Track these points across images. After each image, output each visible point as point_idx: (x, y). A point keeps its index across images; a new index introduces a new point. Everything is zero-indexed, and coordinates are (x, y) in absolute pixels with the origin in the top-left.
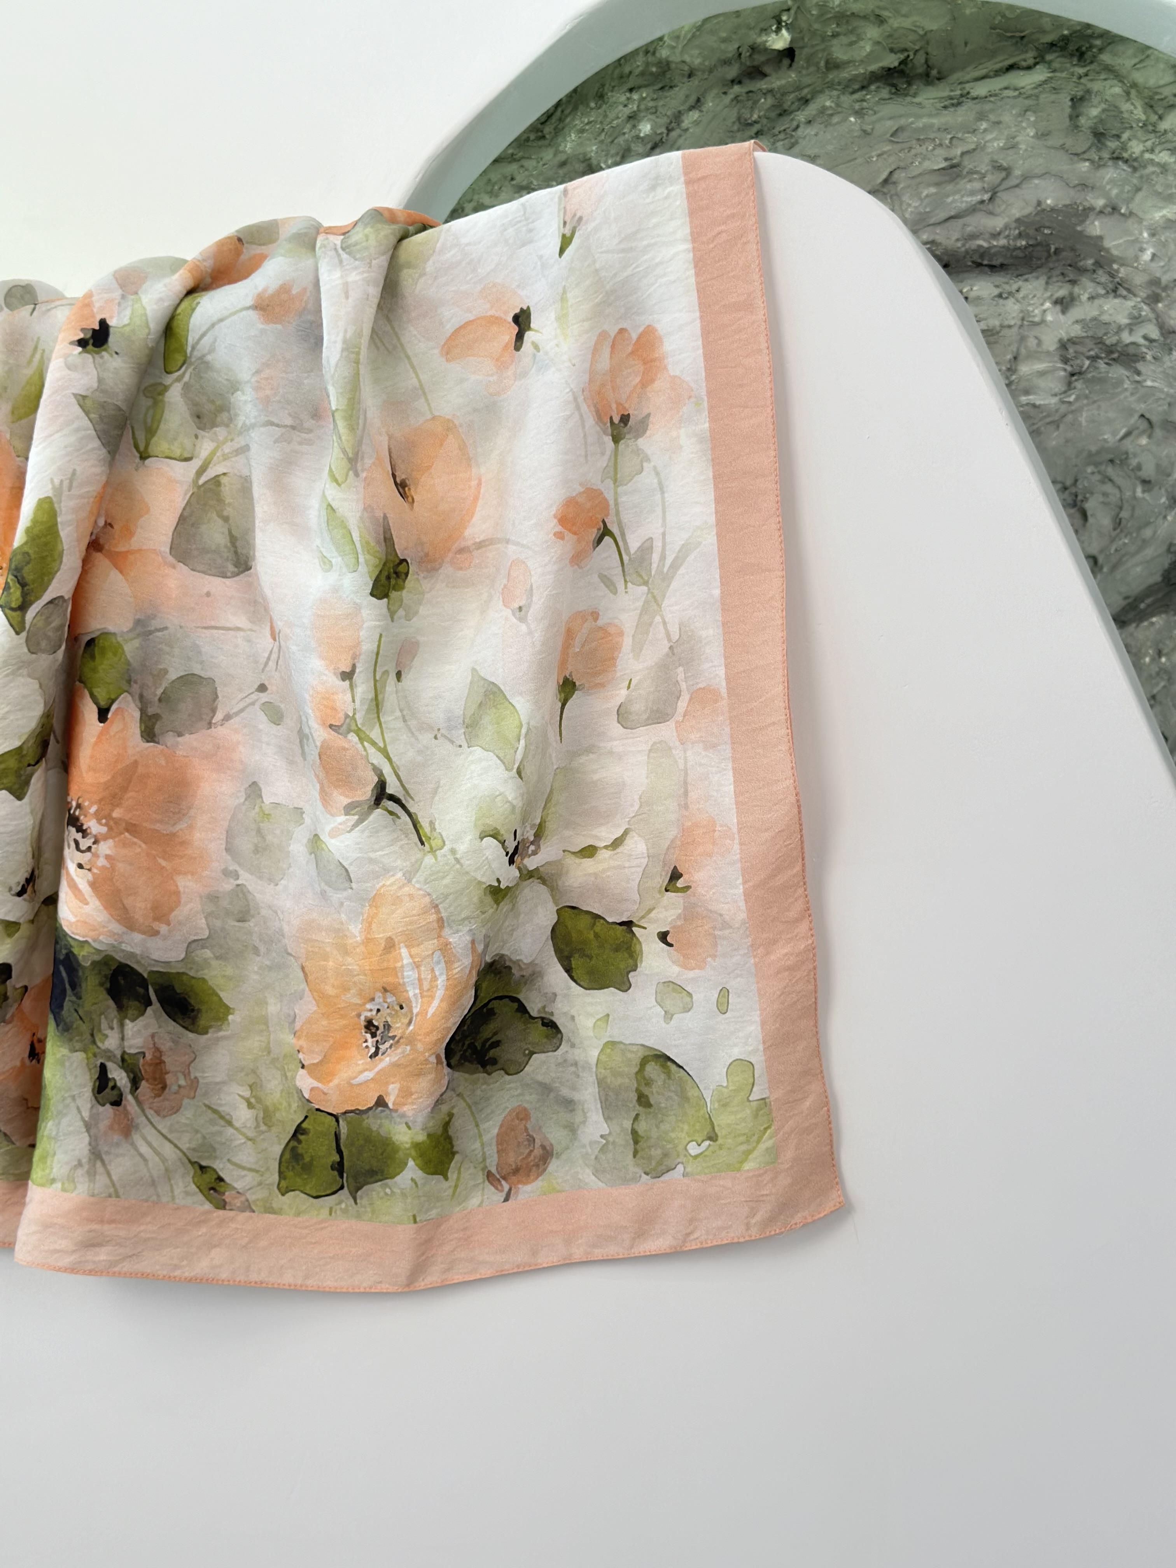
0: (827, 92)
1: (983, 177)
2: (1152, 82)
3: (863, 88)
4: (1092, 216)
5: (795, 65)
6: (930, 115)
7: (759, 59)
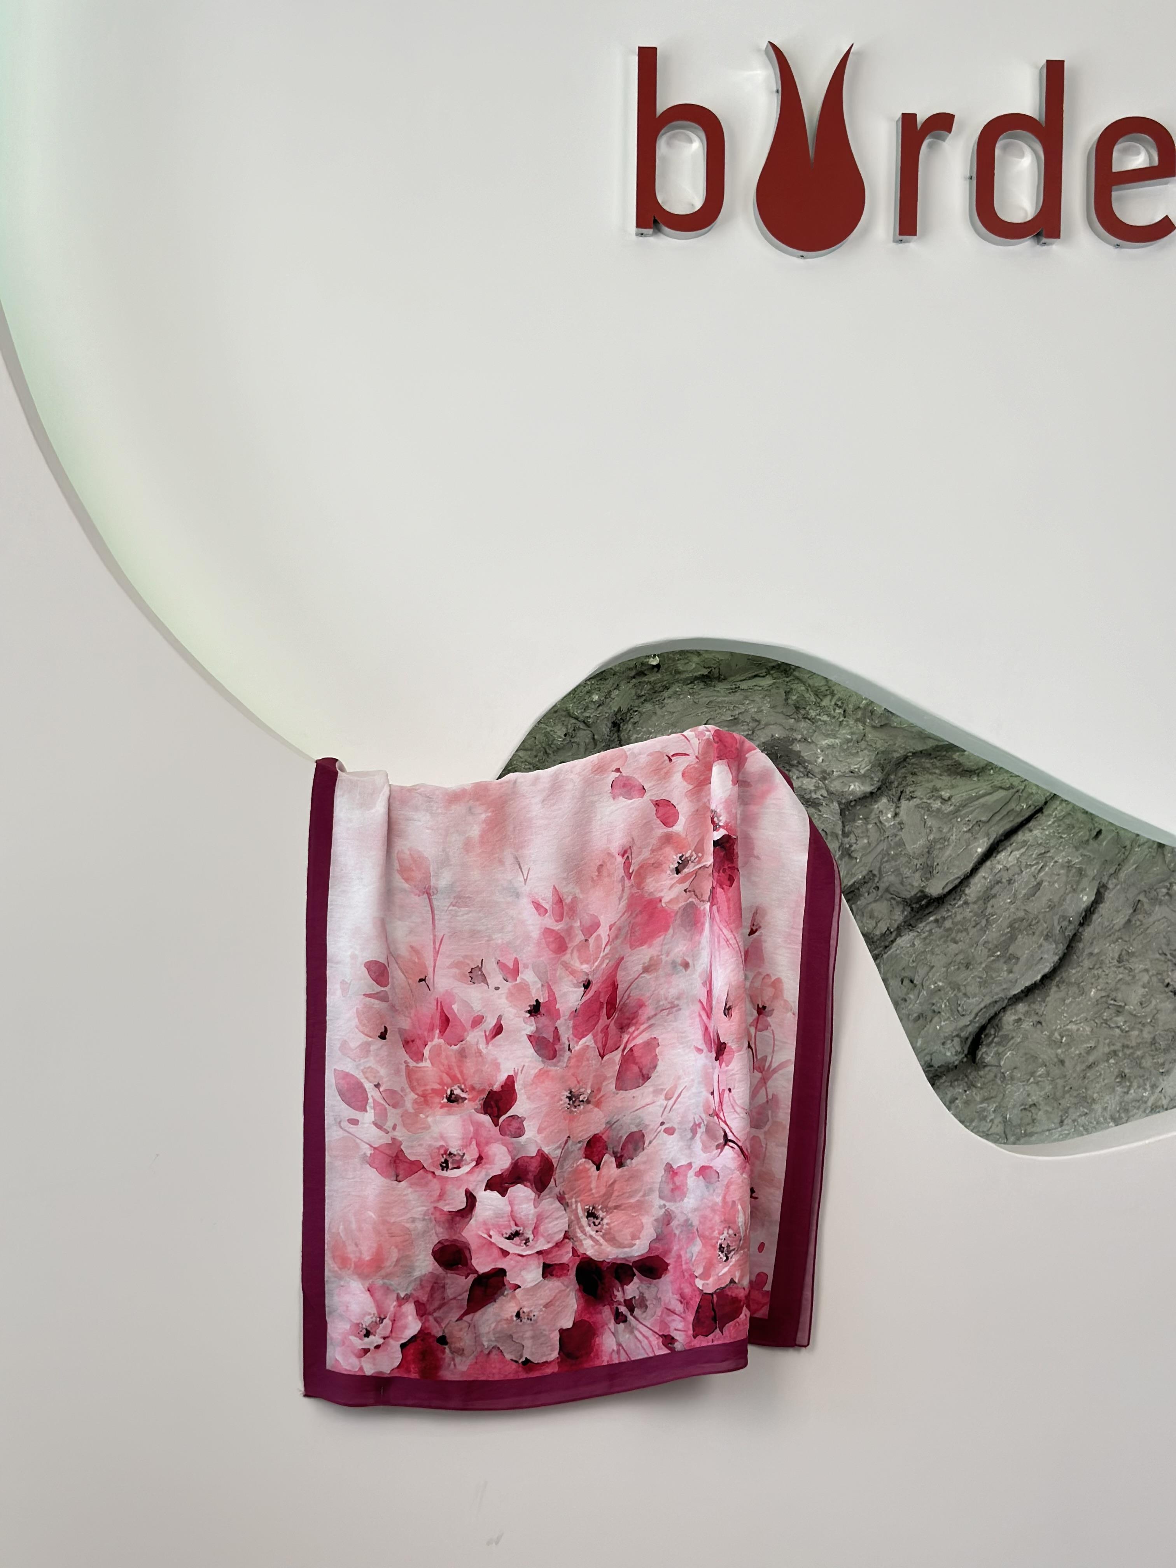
0: (676, 684)
1: (748, 724)
2: (816, 685)
3: (691, 683)
4: (796, 742)
5: (660, 671)
6: (723, 697)
7: (644, 668)
